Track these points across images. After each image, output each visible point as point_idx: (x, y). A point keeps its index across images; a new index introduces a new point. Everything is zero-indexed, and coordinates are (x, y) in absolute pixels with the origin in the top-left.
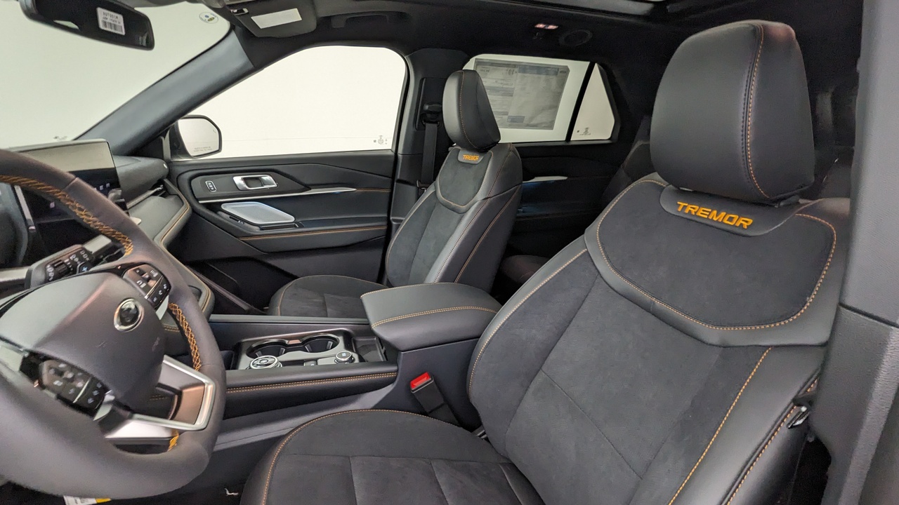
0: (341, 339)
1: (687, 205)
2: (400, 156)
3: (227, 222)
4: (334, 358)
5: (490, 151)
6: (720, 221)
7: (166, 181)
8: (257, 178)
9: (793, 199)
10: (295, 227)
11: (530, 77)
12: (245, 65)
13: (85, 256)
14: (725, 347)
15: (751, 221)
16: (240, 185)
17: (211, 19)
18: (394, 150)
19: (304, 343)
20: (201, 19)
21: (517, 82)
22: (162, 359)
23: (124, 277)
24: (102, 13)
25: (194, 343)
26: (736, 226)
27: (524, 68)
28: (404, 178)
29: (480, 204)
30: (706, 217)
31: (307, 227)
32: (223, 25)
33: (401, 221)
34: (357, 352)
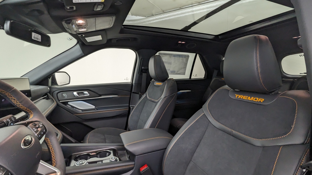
0: (112, 152)
1: (238, 95)
2: (134, 84)
3: (70, 109)
4: (109, 160)
5: (166, 81)
6: (252, 100)
7: (48, 94)
8: (82, 93)
9: (276, 92)
10: (95, 110)
11: (177, 58)
12: (81, 54)
13: (13, 119)
14: (264, 147)
15: (263, 100)
16: (76, 95)
17: (71, 39)
18: (131, 82)
19: (97, 154)
20: (68, 39)
21: (172, 60)
22: (40, 161)
23: (28, 126)
24: (33, 34)
25: (53, 154)
26: (258, 102)
27: (175, 56)
28: (135, 92)
29: (163, 99)
30: (246, 99)
31: (99, 110)
32: (75, 41)
33: (134, 107)
34: (118, 157)
